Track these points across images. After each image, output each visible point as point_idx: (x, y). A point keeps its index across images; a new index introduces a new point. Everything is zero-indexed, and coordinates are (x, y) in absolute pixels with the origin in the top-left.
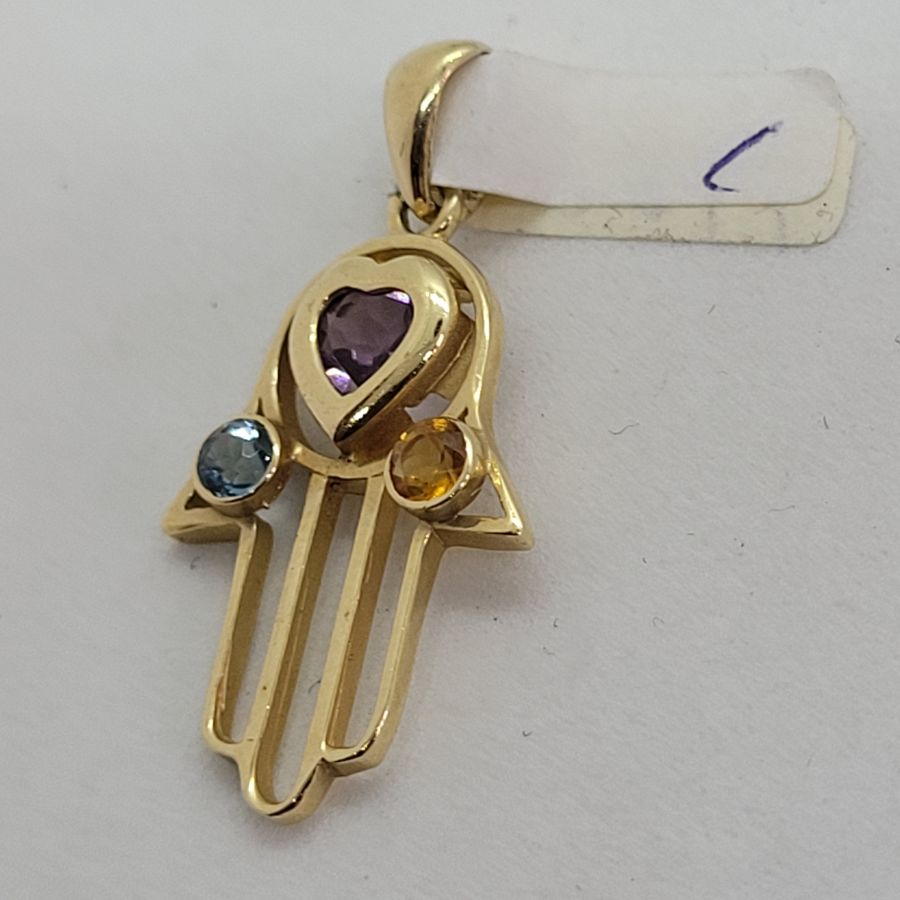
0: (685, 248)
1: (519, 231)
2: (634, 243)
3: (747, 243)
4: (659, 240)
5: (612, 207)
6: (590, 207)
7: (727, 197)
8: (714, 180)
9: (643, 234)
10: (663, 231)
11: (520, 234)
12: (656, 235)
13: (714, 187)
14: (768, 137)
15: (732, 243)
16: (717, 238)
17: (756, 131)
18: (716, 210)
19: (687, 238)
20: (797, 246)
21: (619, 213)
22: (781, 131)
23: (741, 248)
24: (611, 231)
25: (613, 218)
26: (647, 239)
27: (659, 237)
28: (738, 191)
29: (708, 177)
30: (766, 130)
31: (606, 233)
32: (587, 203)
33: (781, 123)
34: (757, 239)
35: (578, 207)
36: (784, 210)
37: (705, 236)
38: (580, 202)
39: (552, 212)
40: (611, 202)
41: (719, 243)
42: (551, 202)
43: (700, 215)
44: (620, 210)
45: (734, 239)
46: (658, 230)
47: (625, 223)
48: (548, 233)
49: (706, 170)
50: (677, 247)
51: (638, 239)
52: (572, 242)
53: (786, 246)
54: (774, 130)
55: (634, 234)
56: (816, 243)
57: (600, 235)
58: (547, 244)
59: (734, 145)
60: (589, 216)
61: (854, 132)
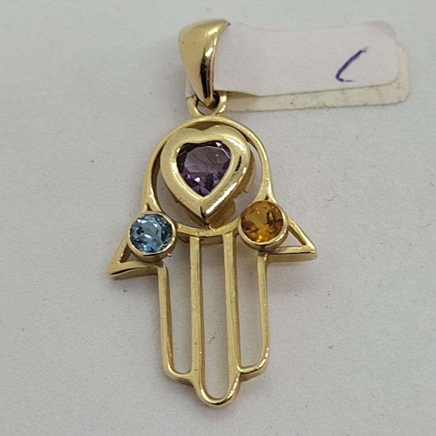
0: (334, 110)
1: (247, 110)
2: (308, 110)
3: (365, 105)
4: (320, 108)
5: (292, 94)
7: (350, 85)
8: (341, 76)
9: (312, 106)
10: (321, 103)
11: (248, 111)
12: (318, 106)
13: (342, 80)
14: (362, 55)
15: (358, 106)
16: (350, 104)
17: (356, 52)
18: (346, 91)
19: (335, 105)
20: (390, 104)
21: (297, 97)
22: (368, 51)
23: (363, 108)
24: (294, 105)
25: (294, 99)
26: (314, 108)
27: (320, 106)
28: (355, 81)
29: (338, 76)
30: (360, 53)
31: (292, 107)
32: (280, 93)
33: (367, 48)
34: (370, 103)
35: (275, 96)
36: (380, 88)
37: (343, 104)
38: (276, 93)
39: (262, 100)
40: (291, 92)
41: (351, 106)
42: (261, 94)
43: (338, 94)
44: (297, 95)
45: (359, 103)
46: (319, 103)
47: (301, 101)
48: (263, 109)
49: (336, 72)
50: (330, 110)
51: (309, 108)
52: (276, 113)
53: (385, 105)
54: (365, 51)
55: (307, 106)
56: (400, 102)
57: (289, 108)
58: (263, 115)
60: (282, 99)
61: (404, 49)
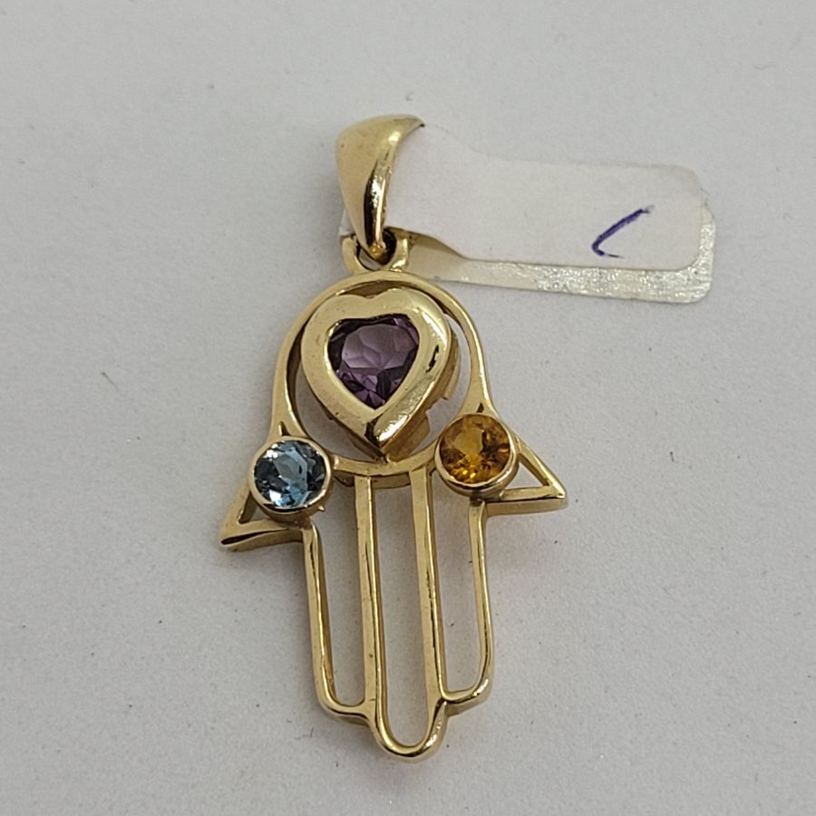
3: (633, 300)
4: (558, 292)
5: (515, 263)
6: (498, 261)
7: (613, 261)
8: (601, 247)
9: (544, 287)
10: (562, 284)
12: (555, 289)
13: (601, 253)
14: (642, 216)
15: (621, 299)
16: (607, 294)
17: (632, 211)
20: (676, 304)
21: (522, 269)
22: (653, 213)
23: (628, 303)
27: (559, 290)
28: (622, 258)
29: (595, 245)
30: (640, 212)
32: (494, 259)
33: (652, 207)
34: (642, 297)
35: (486, 261)
36: (662, 274)
37: (597, 291)
40: (515, 260)
41: (609, 298)
45: (622, 296)
46: (558, 284)
49: (594, 240)
50: (574, 298)
51: (540, 291)
54: (647, 212)
55: (536, 286)
56: (691, 303)
59: (615, 221)
61: (713, 217)
